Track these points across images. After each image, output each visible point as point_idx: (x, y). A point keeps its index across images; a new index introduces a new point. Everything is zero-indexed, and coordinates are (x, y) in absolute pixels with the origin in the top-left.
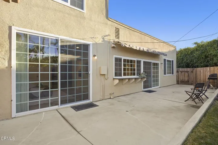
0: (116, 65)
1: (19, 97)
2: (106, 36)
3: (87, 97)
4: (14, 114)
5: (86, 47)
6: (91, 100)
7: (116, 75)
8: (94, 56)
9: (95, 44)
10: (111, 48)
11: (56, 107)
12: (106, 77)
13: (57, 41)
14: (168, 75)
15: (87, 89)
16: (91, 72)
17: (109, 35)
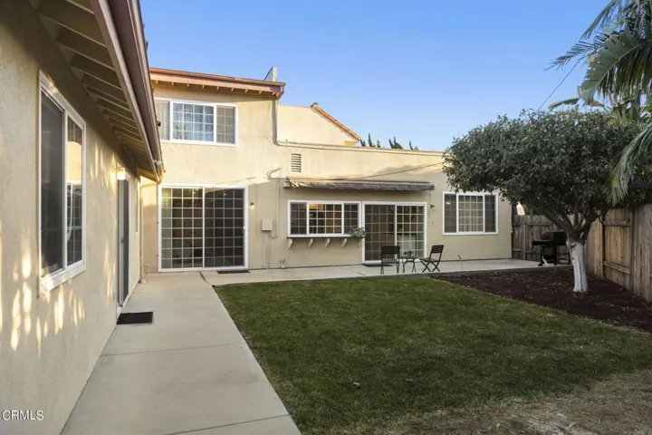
0: (293, 215)
1: (164, 253)
2: (275, 171)
3: (241, 262)
4: (160, 269)
5: (240, 193)
6: (246, 266)
7: (293, 231)
8: (252, 204)
9: (254, 187)
10: (282, 190)
11: (200, 269)
12: (273, 235)
13: (200, 191)
14: (462, 233)
15: (240, 251)
16: (246, 228)
17: (279, 169)
